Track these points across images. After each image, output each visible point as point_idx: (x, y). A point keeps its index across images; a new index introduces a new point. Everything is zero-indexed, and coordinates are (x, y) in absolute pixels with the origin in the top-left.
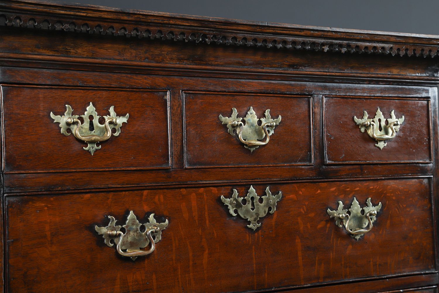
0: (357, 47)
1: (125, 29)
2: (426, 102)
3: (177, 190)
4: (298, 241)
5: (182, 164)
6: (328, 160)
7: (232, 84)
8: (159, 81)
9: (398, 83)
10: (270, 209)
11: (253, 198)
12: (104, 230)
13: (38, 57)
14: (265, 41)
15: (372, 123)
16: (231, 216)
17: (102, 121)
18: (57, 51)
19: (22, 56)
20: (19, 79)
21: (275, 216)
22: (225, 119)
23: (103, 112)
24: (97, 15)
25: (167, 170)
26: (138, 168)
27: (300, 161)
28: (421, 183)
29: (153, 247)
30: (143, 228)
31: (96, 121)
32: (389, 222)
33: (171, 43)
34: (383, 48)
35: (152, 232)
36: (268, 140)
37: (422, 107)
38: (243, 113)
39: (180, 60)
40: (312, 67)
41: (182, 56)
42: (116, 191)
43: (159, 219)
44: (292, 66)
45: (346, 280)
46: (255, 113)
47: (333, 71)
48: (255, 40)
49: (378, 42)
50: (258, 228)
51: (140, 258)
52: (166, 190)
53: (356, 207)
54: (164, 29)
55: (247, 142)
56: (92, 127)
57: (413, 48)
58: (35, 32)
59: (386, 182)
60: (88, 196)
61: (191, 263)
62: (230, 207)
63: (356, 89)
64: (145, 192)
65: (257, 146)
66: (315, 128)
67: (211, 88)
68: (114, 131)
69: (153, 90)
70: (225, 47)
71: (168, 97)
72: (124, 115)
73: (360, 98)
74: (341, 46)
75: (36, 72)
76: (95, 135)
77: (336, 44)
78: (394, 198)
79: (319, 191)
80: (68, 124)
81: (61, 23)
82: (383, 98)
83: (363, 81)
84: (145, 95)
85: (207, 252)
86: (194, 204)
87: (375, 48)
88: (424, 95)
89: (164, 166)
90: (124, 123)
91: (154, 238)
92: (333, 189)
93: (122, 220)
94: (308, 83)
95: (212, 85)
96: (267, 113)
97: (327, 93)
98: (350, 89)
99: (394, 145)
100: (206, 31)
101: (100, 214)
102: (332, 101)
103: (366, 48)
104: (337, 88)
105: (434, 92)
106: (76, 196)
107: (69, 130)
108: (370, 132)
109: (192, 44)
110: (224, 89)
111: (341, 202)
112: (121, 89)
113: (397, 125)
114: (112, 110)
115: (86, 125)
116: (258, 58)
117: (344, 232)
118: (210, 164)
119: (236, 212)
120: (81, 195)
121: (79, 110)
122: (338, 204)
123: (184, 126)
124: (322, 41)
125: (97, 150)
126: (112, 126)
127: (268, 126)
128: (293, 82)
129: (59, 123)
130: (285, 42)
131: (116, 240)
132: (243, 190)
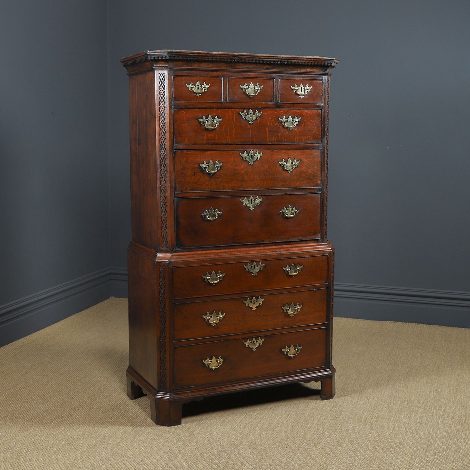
0: (291, 62)
1: (209, 58)
2: (322, 81)
3: (225, 109)
4: (267, 128)
5: (227, 101)
6: (280, 101)
7: (245, 75)
8: (220, 74)
9: (310, 74)
10: (257, 117)
11: (251, 113)
12: (201, 120)
13: (183, 67)
14: (256, 60)
15: (298, 89)
16: (243, 118)
17: (201, 87)
18: (189, 65)
19: (179, 67)
20: (178, 74)
21: (259, 120)
22: (242, 87)
23: (201, 84)
24: (201, 55)
25: (222, 103)
26: (212, 102)
27: (269, 101)
28: (318, 111)
29: (216, 126)
30: (213, 121)
31: (199, 87)
32: (303, 124)
33: (224, 62)
34: (302, 62)
35: (216, 122)
36: (257, 94)
37: (320, 83)
38: (249, 84)
39: (227, 67)
40: (275, 69)
41: (228, 66)
42: (205, 108)
43: (219, 118)
44: (267, 69)
45: (285, 143)
46: (253, 84)
47: (283, 70)
48: (252, 60)
49: (300, 60)
50: (253, 123)
51: (212, 130)
52: (221, 109)
53: (290, 118)
54: (221, 58)
55: (250, 94)
56: (198, 89)
57: (314, 62)
58: (183, 60)
59: (303, 110)
60: (196, 109)
61: (229, 133)
62: (243, 115)
63: (292, 76)
64: (214, 109)
65: (253, 96)
66: (275, 90)
67: (237, 76)
68: (205, 90)
69: (218, 77)
70: (242, 62)
71: (223, 79)
72: (208, 85)
73: (293, 80)
74: (284, 61)
75: (183, 72)
76: (199, 91)
77: (283, 61)
78: (306, 116)
79: (276, 112)
80: (191, 87)
81: (190, 57)
82: (303, 80)
83: (295, 74)
84: (215, 79)
85: (234, 129)
86: (230, 114)
87: (298, 62)
88: (321, 79)
89: (221, 101)
90: (208, 87)
91: (217, 124)
92: (282, 112)
93: (207, 118)
94: (273, 74)
95: (238, 75)
96: (257, 84)
97: (281, 78)
98: (289, 77)
99: (307, 97)
100: (235, 58)
101: (200, 115)
102: (282, 81)
103: (295, 62)
104: (284, 76)
105: (325, 78)
106: (193, 109)
107: (191, 89)
108: (297, 92)
109: (231, 62)
110: (242, 76)
111: (284, 117)
112: (207, 76)
113: (308, 90)
114: (204, 83)
115: (197, 88)
116: (254, 66)
117: (285, 127)
118: (236, 101)
119: (245, 117)
120: (195, 109)
121: (195, 83)
122: (283, 117)
123: (228, 89)
124: (277, 60)
125: (200, 96)
126: (205, 88)
127: (257, 89)
128: (267, 74)
129: (188, 87)
130: (263, 61)
131: (205, 124)
132: (248, 110)
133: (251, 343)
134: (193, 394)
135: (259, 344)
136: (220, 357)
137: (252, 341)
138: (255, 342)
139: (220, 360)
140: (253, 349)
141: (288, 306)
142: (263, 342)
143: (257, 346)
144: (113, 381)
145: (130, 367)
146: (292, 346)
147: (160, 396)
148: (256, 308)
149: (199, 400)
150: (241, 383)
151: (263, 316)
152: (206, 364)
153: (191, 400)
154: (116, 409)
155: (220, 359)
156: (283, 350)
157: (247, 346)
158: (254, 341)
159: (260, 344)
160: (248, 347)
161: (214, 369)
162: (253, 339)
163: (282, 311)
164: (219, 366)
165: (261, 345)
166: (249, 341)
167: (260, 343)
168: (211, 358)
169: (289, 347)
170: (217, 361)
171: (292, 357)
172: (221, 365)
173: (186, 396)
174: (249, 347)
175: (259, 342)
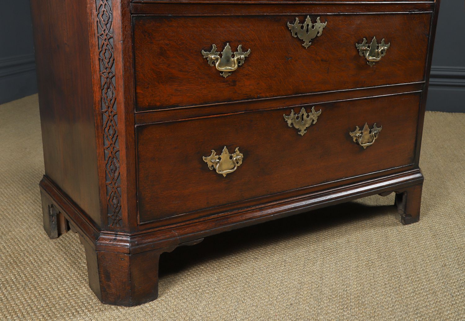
133: (298, 118)
134: (182, 232)
135: (311, 121)
136: (237, 149)
137: (300, 115)
138: (305, 117)
139: (238, 156)
140: (300, 131)
141: (366, 43)
142: (319, 118)
143: (307, 126)
144: (23, 203)
145: (46, 177)
146: (366, 126)
147: (107, 238)
148: (310, 42)
149: (195, 244)
150: (276, 201)
151: (322, 60)
152: (210, 164)
153: (178, 245)
154: (16, 264)
155: (238, 152)
156: (352, 134)
157: (289, 125)
158: (303, 115)
159: (313, 121)
160: (291, 126)
161: (225, 176)
162: (300, 111)
163: (354, 53)
164: (235, 168)
165: (314, 123)
166: (295, 114)
167: (314, 118)
168: (219, 152)
169: (361, 129)
170: (231, 158)
171: (365, 148)
172: (239, 165)
173: (168, 236)
174: (293, 127)
175: (311, 116)
